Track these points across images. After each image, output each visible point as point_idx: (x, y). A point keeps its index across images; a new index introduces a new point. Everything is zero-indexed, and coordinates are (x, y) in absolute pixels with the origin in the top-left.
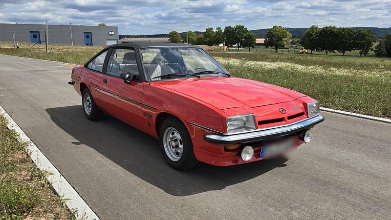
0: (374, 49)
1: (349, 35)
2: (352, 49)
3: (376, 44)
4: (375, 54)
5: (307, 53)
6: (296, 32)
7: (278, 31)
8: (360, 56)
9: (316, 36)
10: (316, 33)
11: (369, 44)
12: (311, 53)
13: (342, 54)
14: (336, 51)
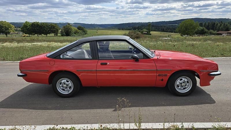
0: (60, 33)
1: (47, 26)
2: (50, 33)
3: (60, 30)
4: (61, 35)
5: (27, 36)
6: (17, 25)
7: (5, 24)
8: (55, 36)
9: (30, 27)
10: (29, 25)
11: (58, 31)
12: (29, 36)
13: (46, 36)
14: (42, 34)
